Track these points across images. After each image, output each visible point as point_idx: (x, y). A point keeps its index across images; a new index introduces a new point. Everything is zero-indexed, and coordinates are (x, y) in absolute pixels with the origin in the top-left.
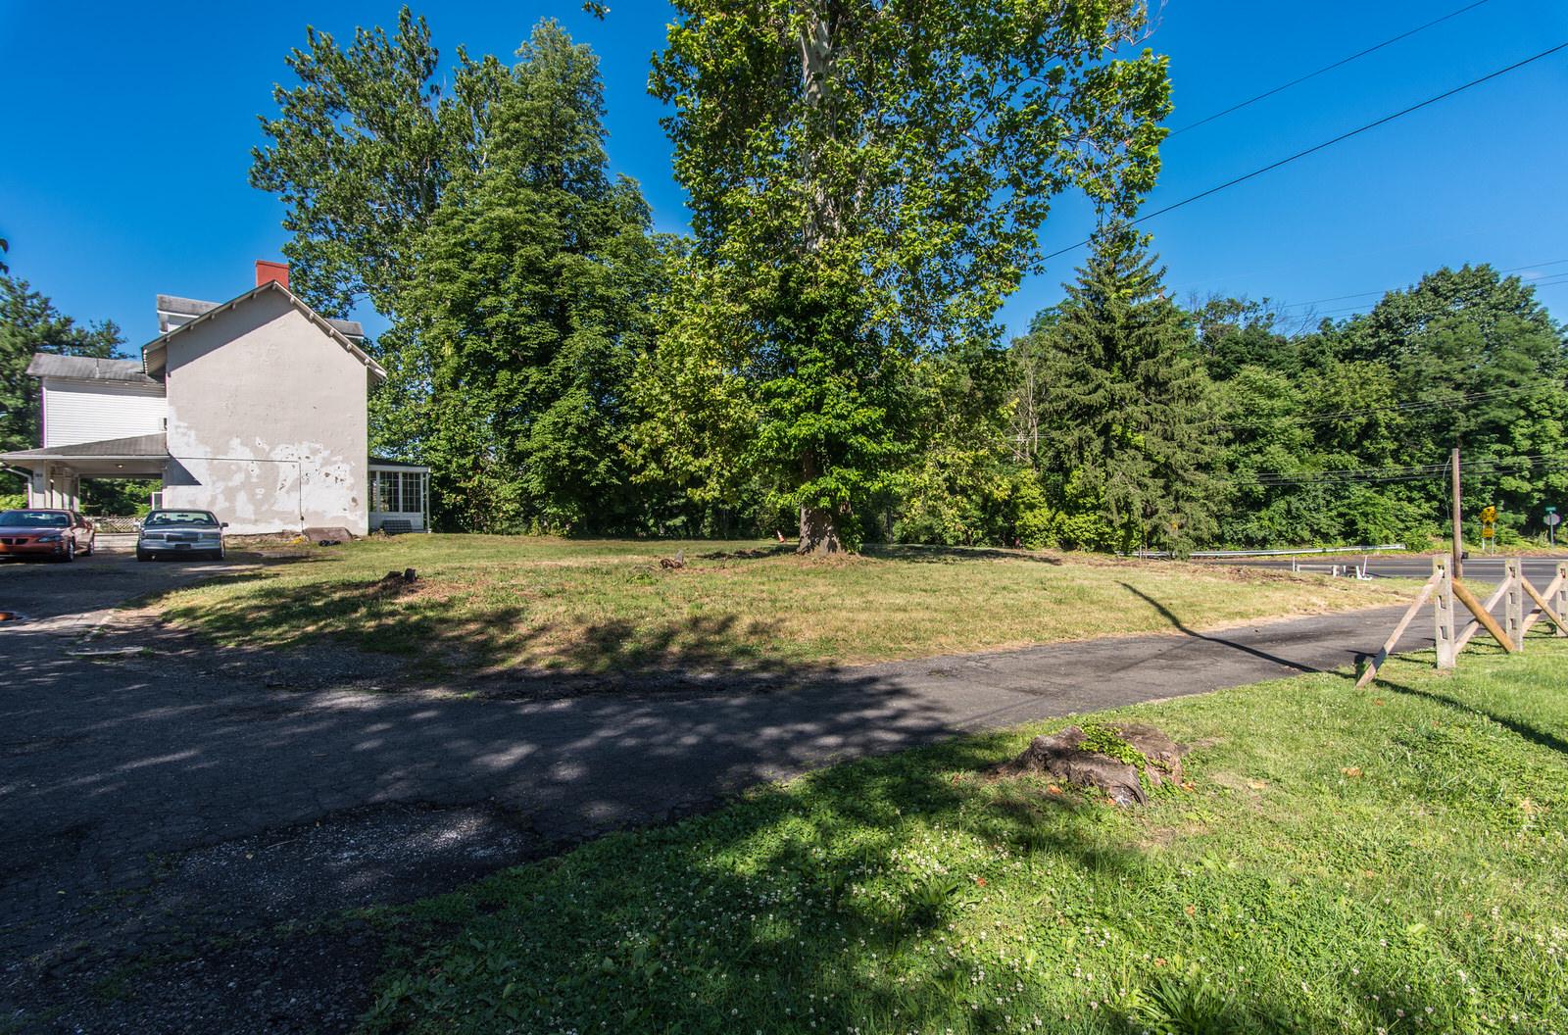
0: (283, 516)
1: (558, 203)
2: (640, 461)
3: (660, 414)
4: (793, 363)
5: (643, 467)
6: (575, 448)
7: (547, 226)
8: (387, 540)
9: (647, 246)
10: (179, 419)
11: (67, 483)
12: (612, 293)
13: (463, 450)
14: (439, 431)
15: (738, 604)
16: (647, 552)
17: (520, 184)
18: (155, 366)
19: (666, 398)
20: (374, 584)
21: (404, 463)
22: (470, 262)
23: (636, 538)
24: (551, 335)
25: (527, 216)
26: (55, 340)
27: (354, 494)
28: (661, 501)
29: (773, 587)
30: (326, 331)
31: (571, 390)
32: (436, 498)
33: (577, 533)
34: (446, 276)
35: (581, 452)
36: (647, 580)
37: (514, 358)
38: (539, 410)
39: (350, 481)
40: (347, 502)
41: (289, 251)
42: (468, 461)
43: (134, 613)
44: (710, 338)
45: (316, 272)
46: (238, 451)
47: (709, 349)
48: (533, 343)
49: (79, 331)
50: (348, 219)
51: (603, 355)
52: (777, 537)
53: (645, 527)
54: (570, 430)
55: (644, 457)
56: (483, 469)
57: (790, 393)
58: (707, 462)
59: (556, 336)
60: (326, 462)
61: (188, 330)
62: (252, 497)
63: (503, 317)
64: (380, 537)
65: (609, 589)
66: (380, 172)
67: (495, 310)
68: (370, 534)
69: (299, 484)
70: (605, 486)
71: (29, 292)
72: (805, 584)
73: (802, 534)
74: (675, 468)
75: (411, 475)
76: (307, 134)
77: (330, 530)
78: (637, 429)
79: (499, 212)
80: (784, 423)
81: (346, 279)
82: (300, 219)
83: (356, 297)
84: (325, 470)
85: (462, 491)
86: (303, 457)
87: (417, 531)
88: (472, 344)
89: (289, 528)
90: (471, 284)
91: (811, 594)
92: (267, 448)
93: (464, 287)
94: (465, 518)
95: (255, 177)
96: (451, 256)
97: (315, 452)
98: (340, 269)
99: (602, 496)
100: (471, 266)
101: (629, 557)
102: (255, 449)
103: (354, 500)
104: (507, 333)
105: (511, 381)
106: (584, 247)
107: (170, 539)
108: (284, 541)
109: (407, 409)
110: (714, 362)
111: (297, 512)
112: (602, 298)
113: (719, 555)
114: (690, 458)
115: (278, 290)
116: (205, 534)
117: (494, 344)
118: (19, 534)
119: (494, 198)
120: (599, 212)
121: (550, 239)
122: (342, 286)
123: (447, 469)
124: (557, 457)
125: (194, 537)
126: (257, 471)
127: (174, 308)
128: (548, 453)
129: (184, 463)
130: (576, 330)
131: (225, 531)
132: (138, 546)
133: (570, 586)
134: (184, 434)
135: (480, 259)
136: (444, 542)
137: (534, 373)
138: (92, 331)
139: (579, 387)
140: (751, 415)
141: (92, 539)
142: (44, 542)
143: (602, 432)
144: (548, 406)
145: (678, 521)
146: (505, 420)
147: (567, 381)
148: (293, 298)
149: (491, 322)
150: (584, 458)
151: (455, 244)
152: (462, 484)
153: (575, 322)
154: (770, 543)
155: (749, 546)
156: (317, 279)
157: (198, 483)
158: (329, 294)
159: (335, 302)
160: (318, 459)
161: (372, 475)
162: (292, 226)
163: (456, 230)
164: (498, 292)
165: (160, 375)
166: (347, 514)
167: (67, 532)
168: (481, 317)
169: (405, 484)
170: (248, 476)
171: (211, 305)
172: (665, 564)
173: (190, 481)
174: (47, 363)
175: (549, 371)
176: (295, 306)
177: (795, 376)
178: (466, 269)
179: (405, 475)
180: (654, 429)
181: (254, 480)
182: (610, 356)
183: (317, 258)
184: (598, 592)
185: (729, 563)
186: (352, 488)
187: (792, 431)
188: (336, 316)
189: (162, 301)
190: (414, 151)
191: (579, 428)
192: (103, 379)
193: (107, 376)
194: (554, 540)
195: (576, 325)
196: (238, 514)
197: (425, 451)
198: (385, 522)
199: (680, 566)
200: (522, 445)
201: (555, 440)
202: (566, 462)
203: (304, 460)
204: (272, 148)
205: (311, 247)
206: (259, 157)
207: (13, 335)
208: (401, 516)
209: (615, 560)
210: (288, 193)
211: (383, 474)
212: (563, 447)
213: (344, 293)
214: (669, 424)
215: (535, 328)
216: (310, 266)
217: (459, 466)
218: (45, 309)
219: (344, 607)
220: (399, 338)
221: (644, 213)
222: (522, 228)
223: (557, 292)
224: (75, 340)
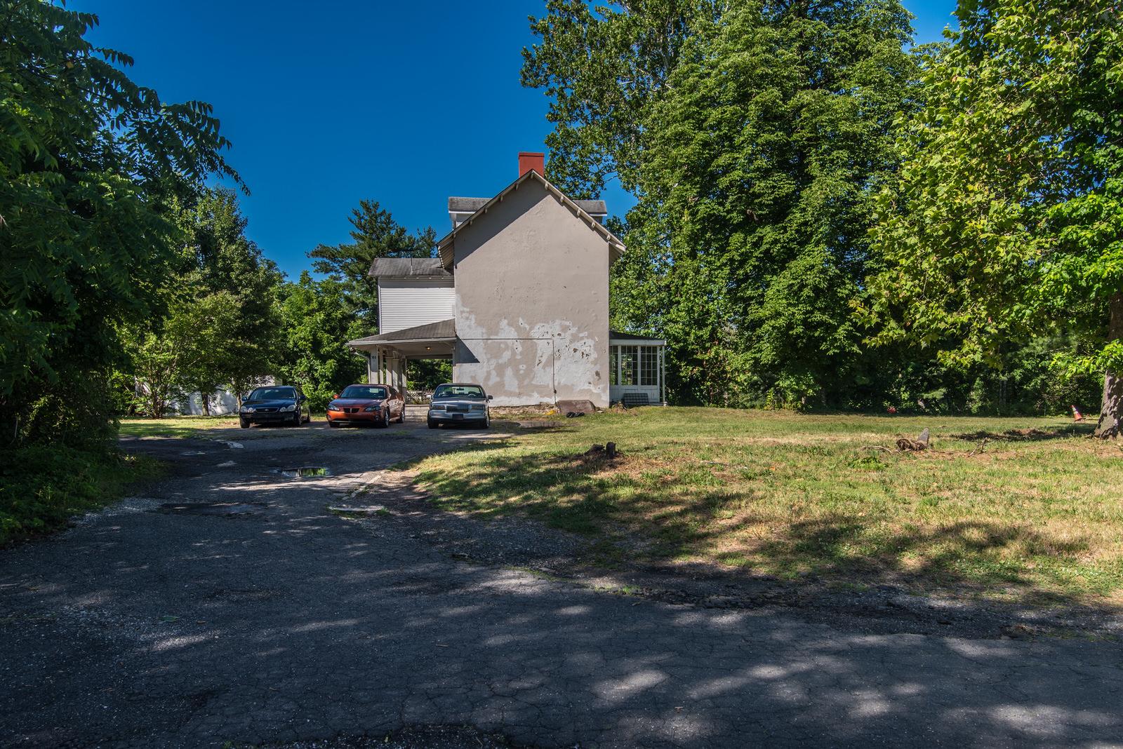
0: (541, 390)
1: (801, 35)
2: (875, 319)
3: (903, 262)
4: (1100, 173)
5: (879, 327)
6: (812, 312)
7: (786, 64)
8: (626, 413)
9: (906, 63)
10: (463, 306)
11: (396, 363)
12: (858, 128)
13: (701, 324)
14: (678, 303)
15: (992, 502)
16: (889, 430)
17: (758, 23)
18: (448, 260)
19: (913, 240)
20: (578, 457)
21: (646, 337)
22: (705, 120)
23: (884, 412)
24: (787, 187)
25: (764, 56)
26: (395, 248)
27: (598, 368)
28: (917, 371)
29: (1050, 481)
30: (574, 211)
31: (809, 248)
32: (673, 371)
33: (812, 406)
34: (681, 139)
35: (818, 317)
36: (873, 464)
37: (748, 218)
38: (774, 273)
39: (594, 356)
40: (590, 376)
41: (551, 141)
42: (705, 333)
43: (397, 475)
44: (973, 156)
45: (573, 158)
46: (507, 332)
47: (971, 169)
48: (767, 200)
49: (410, 238)
50: (599, 100)
51: (847, 203)
52: (1070, 414)
53: (895, 401)
54: (806, 292)
55: (881, 315)
56: (720, 341)
57: (1093, 216)
58: (965, 318)
59: (793, 187)
60: (575, 338)
61: (470, 225)
62: (516, 371)
63: (736, 174)
64: (618, 410)
65: (822, 474)
66: (626, 45)
67: (728, 169)
68: (610, 407)
69: (553, 359)
70: (844, 354)
71: (379, 211)
72: (1103, 480)
73: (1104, 410)
74: (922, 326)
75: (649, 348)
76: (567, 25)
77: (577, 402)
78: (873, 281)
79: (735, 58)
80: (1081, 260)
81: (598, 160)
82: (560, 109)
83: (605, 178)
84: (573, 346)
85: (699, 363)
86: (556, 334)
87: (654, 403)
88: (707, 206)
89: (546, 400)
90: (705, 144)
91: (1110, 494)
92: (528, 327)
93: (698, 148)
94: (701, 391)
95: (525, 77)
96: (687, 118)
97: (565, 329)
98: (592, 152)
99: (841, 364)
100: (705, 125)
101: (865, 435)
102: (518, 329)
103: (597, 374)
104: (741, 192)
105: (744, 243)
106: (829, 81)
107: (449, 409)
108: (541, 413)
109: (651, 283)
110: (976, 187)
111: (551, 386)
112: (847, 136)
113: (982, 435)
114: (941, 313)
115: (535, 179)
116: (474, 406)
117: (728, 206)
118: (354, 404)
119: (730, 46)
120: (847, 35)
121: (789, 78)
122: (594, 169)
123: (685, 341)
124: (790, 326)
125: (465, 408)
126: (520, 349)
127: (460, 206)
128: (781, 322)
129: (467, 343)
130: (814, 178)
131: (491, 404)
132: (429, 416)
133: (777, 468)
134: (467, 318)
135: (715, 114)
136: (677, 415)
137: (768, 233)
138: (418, 237)
139: (817, 243)
140: (1031, 252)
141: (403, 409)
142: (369, 412)
143: (843, 292)
144: (783, 268)
145: (938, 394)
146: (739, 286)
147: (804, 238)
148: (547, 184)
149: (724, 182)
150: (821, 324)
151: (690, 103)
152: (699, 356)
153: (814, 169)
154: (1062, 421)
155: (1026, 424)
156: (574, 165)
157: (476, 361)
158: (584, 178)
159: (589, 185)
160: (568, 336)
161: (613, 349)
162: (555, 118)
163: (693, 88)
164: (733, 148)
165: (450, 268)
166: (592, 387)
167: (384, 403)
168: (714, 176)
169: (643, 357)
170: (514, 354)
171: (483, 201)
172: (902, 445)
173: (472, 359)
174: (382, 266)
175: (785, 228)
176: (549, 191)
177: (1100, 192)
178: (700, 129)
179: (643, 348)
180: (894, 280)
181: (518, 357)
182: (855, 203)
183: (574, 144)
184: (808, 475)
185: (991, 445)
186: (595, 362)
187: (1092, 269)
188: (589, 198)
189: (452, 202)
190: (657, 16)
191: (816, 289)
192: (415, 275)
193: (418, 272)
194: (789, 415)
195: (816, 172)
196: (507, 388)
197: (665, 324)
198: (626, 395)
199: (922, 448)
200: (756, 312)
201: (789, 305)
202: (800, 329)
203: (557, 337)
204: (538, 45)
205: (568, 134)
206: (528, 56)
207: (370, 247)
208: (640, 389)
209: (846, 438)
210: (551, 86)
211: (623, 348)
212: (798, 313)
213: (596, 174)
214: (914, 272)
215: (770, 182)
216: (568, 154)
217: (698, 338)
218: (389, 223)
219: (546, 480)
220: (643, 213)
221: (904, 24)
222: (758, 71)
223: (795, 136)
224: (408, 246)
